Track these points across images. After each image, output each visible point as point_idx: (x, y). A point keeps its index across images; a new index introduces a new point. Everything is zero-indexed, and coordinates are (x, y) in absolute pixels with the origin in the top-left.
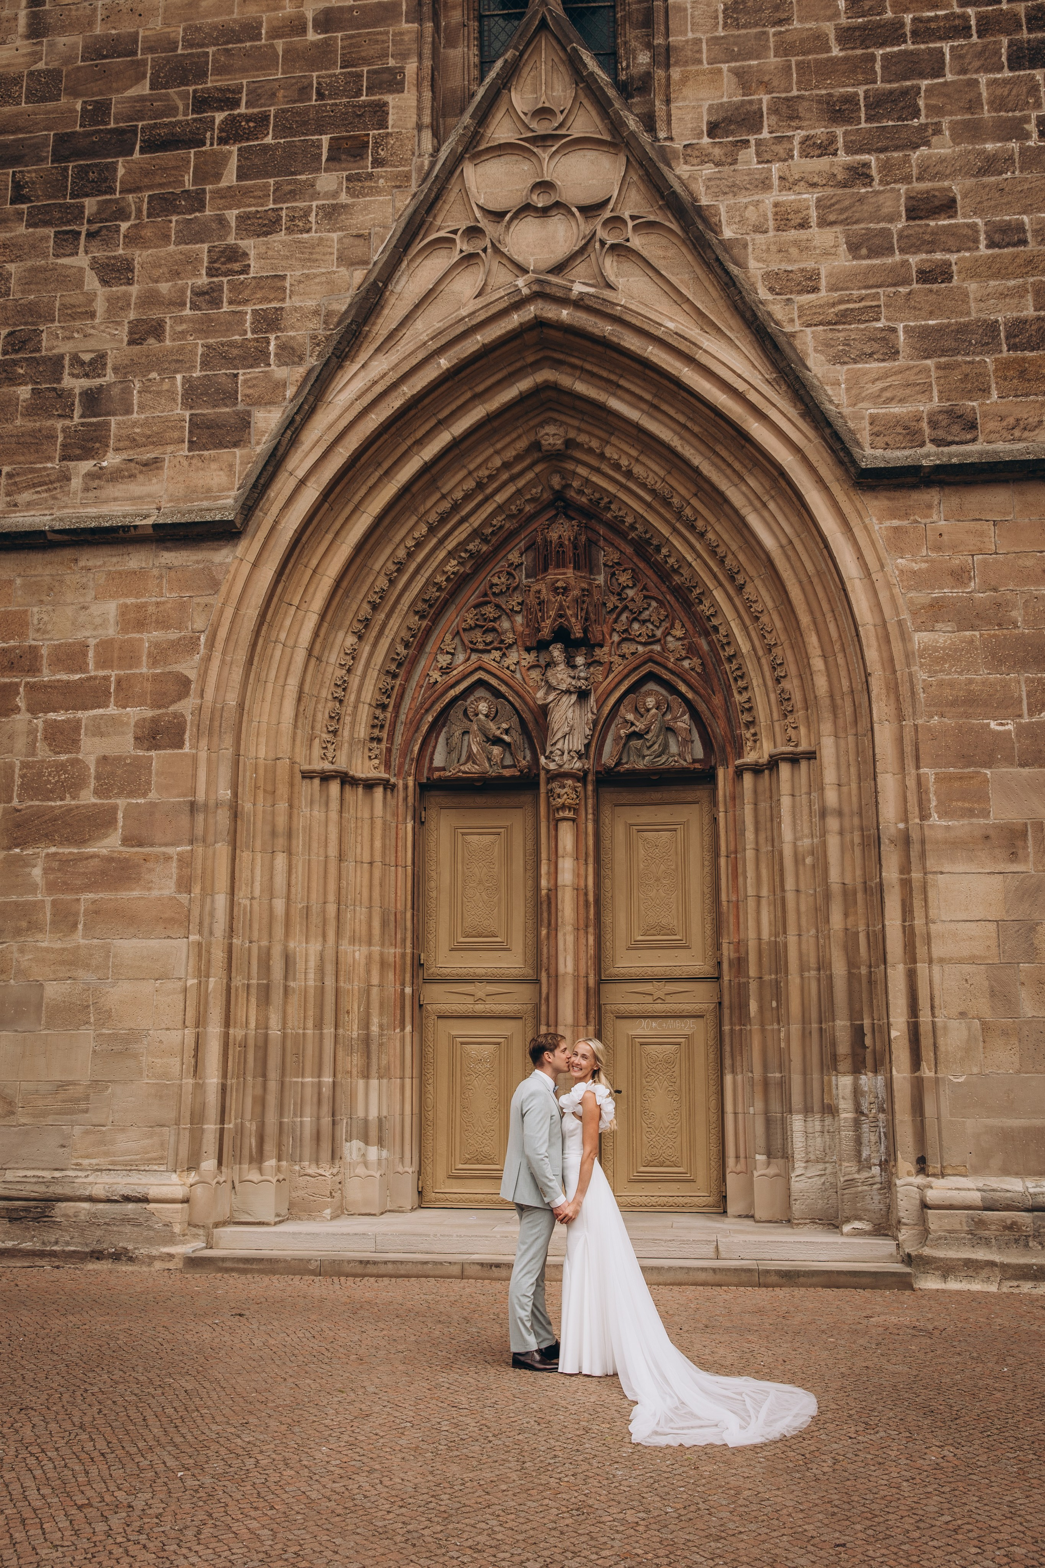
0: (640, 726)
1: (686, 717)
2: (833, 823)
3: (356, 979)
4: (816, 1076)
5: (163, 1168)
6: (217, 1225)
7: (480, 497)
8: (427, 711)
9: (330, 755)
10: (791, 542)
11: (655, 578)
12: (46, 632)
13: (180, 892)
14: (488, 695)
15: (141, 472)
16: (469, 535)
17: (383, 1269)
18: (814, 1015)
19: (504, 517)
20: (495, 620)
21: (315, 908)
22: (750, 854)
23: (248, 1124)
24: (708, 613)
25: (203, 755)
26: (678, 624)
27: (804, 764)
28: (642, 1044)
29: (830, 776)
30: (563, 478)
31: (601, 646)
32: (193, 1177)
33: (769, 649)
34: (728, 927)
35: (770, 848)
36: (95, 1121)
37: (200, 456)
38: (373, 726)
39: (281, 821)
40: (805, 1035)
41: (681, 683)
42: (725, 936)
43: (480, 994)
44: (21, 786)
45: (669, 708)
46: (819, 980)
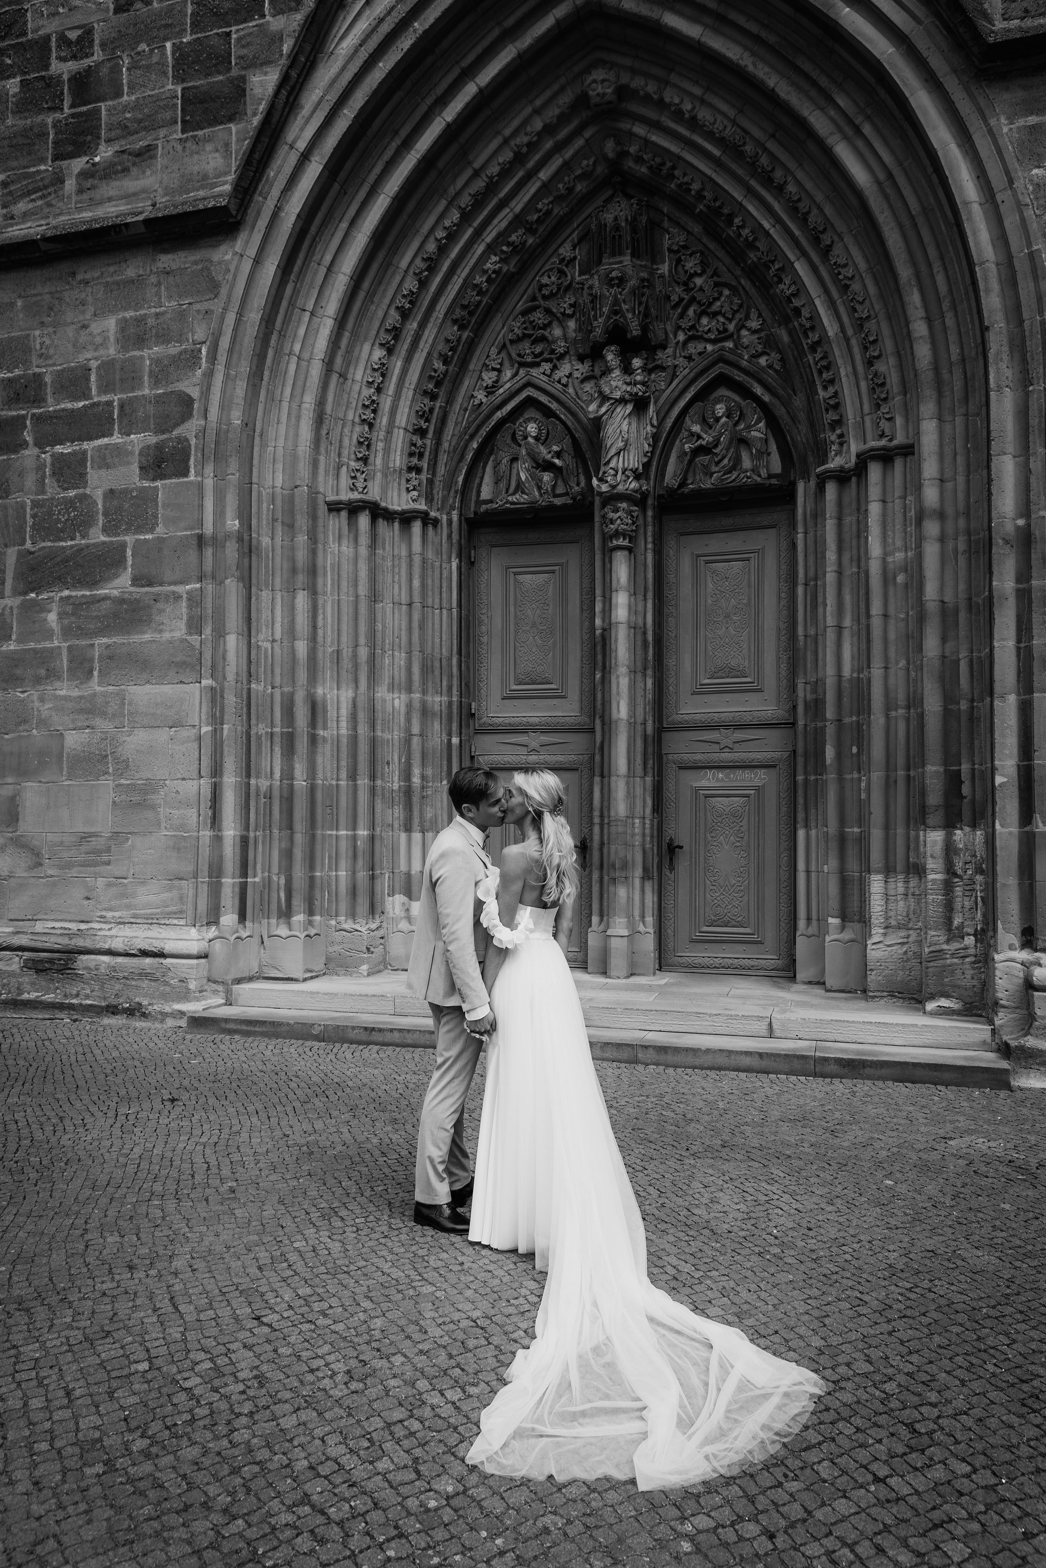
0: (707, 438)
1: (762, 425)
2: (932, 528)
3: (396, 728)
4: (900, 831)
5: (182, 922)
6: (239, 981)
7: (521, 174)
8: (472, 437)
9: (360, 485)
10: (890, 176)
11: (727, 260)
12: (48, 357)
13: (191, 634)
14: (538, 416)
15: (134, 164)
16: (510, 223)
17: (388, 1037)
18: (901, 761)
19: (551, 199)
20: (545, 327)
21: (346, 653)
22: (830, 577)
23: (275, 878)
24: (788, 293)
25: (209, 483)
26: (754, 314)
27: (898, 463)
28: (707, 796)
29: (930, 468)
30: (618, 143)
31: (664, 347)
32: (213, 932)
33: (860, 324)
34: (805, 665)
35: (855, 570)
36: (118, 873)
37: (194, 137)
38: (411, 455)
39: (301, 555)
40: (889, 784)
41: (756, 385)
42: (801, 676)
43: (534, 744)
44: (33, 527)
45: (742, 416)
46: (908, 720)
